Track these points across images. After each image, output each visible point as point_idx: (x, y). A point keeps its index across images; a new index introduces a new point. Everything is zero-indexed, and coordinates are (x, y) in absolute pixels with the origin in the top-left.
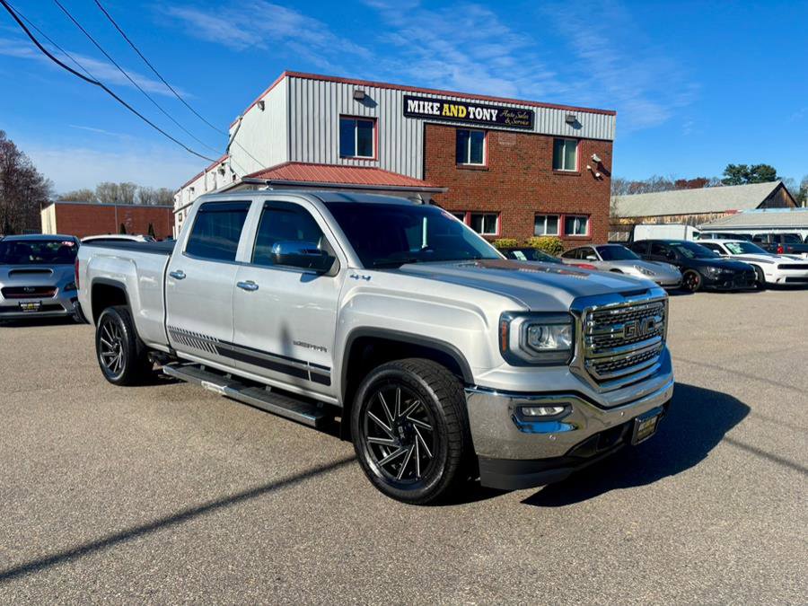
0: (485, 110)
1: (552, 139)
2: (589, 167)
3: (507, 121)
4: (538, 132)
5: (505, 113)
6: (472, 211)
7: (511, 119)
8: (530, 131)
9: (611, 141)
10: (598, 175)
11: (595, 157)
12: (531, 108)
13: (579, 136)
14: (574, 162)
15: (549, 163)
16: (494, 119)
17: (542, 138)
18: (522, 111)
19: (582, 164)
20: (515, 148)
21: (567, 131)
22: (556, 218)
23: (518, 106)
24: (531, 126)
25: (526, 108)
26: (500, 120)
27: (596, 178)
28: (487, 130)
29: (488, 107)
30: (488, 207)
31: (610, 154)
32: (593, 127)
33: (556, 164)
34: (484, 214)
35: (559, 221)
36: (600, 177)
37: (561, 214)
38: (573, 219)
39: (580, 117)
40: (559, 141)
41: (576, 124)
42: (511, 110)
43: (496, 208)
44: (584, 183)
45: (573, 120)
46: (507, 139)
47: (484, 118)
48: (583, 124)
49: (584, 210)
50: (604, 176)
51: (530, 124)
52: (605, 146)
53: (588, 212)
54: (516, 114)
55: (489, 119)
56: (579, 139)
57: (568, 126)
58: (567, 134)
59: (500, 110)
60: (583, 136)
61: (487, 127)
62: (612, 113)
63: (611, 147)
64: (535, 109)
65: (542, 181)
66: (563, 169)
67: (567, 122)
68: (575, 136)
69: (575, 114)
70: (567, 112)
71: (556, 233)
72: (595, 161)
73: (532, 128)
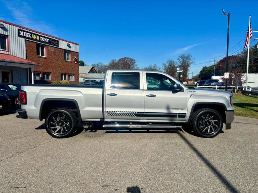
0: (45, 38)
1: (64, 50)
2: (74, 60)
3: (52, 43)
4: (60, 48)
5: (51, 40)
6: (43, 72)
7: (53, 43)
9: (78, 53)
10: (76, 62)
11: (75, 57)
12: (58, 40)
14: (69, 58)
15: (63, 58)
16: (48, 42)
17: (61, 50)
18: (56, 40)
19: (72, 59)
20: (54, 52)
21: (67, 48)
23: (54, 39)
24: (58, 46)
25: (57, 39)
26: (50, 43)
28: (46, 45)
29: (46, 38)
30: (47, 71)
31: (78, 56)
32: (74, 48)
33: (65, 58)
34: (46, 73)
35: (67, 76)
37: (67, 74)
38: (70, 75)
39: (71, 45)
40: (66, 51)
41: (70, 47)
42: (53, 40)
43: (50, 72)
44: (73, 65)
46: (52, 49)
47: (45, 41)
51: (58, 45)
52: (76, 54)
53: (74, 73)
54: (54, 41)
55: (46, 41)
56: (70, 51)
57: (68, 47)
58: (68, 49)
59: (50, 39)
60: (72, 50)
61: (46, 44)
62: (78, 45)
63: (78, 54)
64: (59, 40)
65: (62, 63)
66: (67, 60)
67: (68, 46)
68: (70, 50)
69: (69, 43)
70: (68, 43)
71: (66, 80)
72: (75, 58)
73: (59, 46)
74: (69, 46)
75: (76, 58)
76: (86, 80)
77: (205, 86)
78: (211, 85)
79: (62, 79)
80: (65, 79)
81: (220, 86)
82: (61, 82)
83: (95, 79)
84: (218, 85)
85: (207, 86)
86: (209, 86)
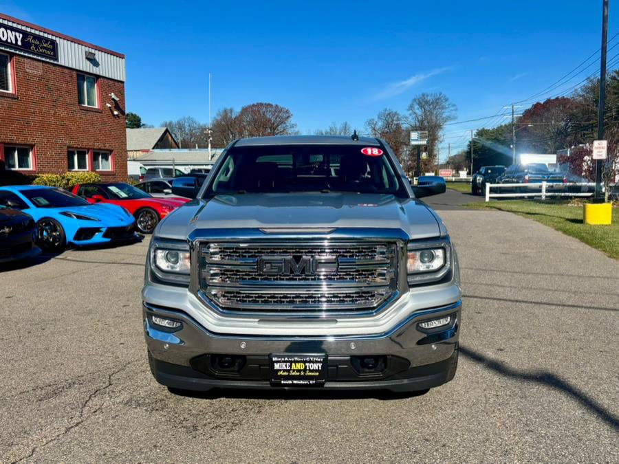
0: (9, 31)
1: (74, 74)
2: (109, 105)
3: (33, 48)
4: (63, 64)
5: (30, 39)
6: (5, 144)
7: (36, 46)
8: (56, 62)
9: (123, 82)
10: (116, 113)
11: (113, 95)
12: (54, 38)
13: (98, 73)
14: (94, 98)
15: (75, 98)
16: (19, 43)
17: (66, 71)
18: (47, 40)
19: (102, 102)
20: (41, 78)
21: (87, 67)
22: (84, 154)
23: (41, 34)
24: (55, 57)
25: (50, 37)
26: (26, 46)
27: (114, 115)
28: (12, 55)
29: (12, 29)
30: (21, 140)
31: (123, 95)
32: (111, 67)
33: (81, 101)
34: (17, 147)
35: (87, 156)
36: (117, 115)
37: (88, 150)
38: (98, 154)
39: (99, 56)
40: (81, 75)
41: (96, 64)
42: (36, 37)
43: (30, 141)
44: (106, 120)
45: (92, 58)
46: (34, 69)
47: (9, 41)
48: (100, 63)
49: (107, 146)
50: (120, 115)
51: (54, 55)
52: (117, 85)
53: (110, 148)
54: (41, 42)
55: (14, 42)
56: (98, 77)
57: (88, 62)
58: (88, 71)
59: (25, 34)
60: (101, 74)
61: (13, 51)
62: (121, 57)
63: (123, 88)
64: (57, 39)
65: (71, 115)
66: (86, 105)
67: (87, 58)
68: (95, 73)
69: (93, 51)
70: (87, 49)
71: (85, 168)
72: (113, 99)
73: (57, 59)
74: (91, 59)
75: (117, 99)
76: (147, 168)
77: (503, 183)
78: (525, 181)
79: (71, 166)
80: (82, 165)
81: (551, 184)
82: (68, 174)
83: (176, 165)
84: (548, 181)
85: (513, 182)
86: (518, 182)
